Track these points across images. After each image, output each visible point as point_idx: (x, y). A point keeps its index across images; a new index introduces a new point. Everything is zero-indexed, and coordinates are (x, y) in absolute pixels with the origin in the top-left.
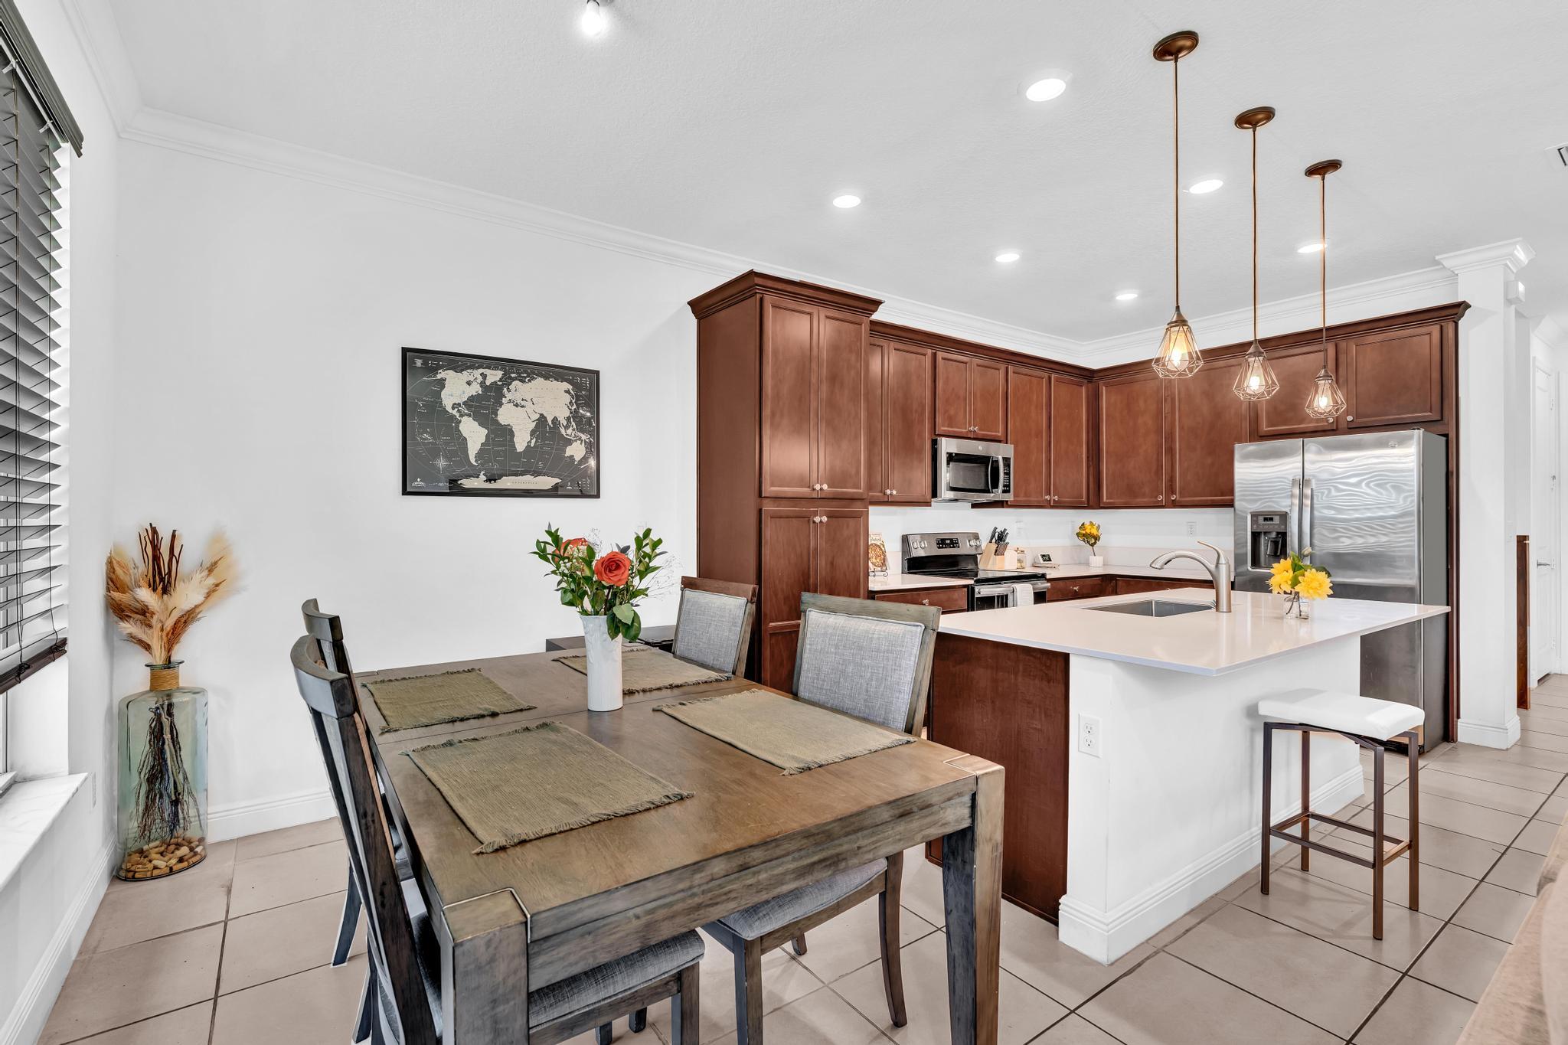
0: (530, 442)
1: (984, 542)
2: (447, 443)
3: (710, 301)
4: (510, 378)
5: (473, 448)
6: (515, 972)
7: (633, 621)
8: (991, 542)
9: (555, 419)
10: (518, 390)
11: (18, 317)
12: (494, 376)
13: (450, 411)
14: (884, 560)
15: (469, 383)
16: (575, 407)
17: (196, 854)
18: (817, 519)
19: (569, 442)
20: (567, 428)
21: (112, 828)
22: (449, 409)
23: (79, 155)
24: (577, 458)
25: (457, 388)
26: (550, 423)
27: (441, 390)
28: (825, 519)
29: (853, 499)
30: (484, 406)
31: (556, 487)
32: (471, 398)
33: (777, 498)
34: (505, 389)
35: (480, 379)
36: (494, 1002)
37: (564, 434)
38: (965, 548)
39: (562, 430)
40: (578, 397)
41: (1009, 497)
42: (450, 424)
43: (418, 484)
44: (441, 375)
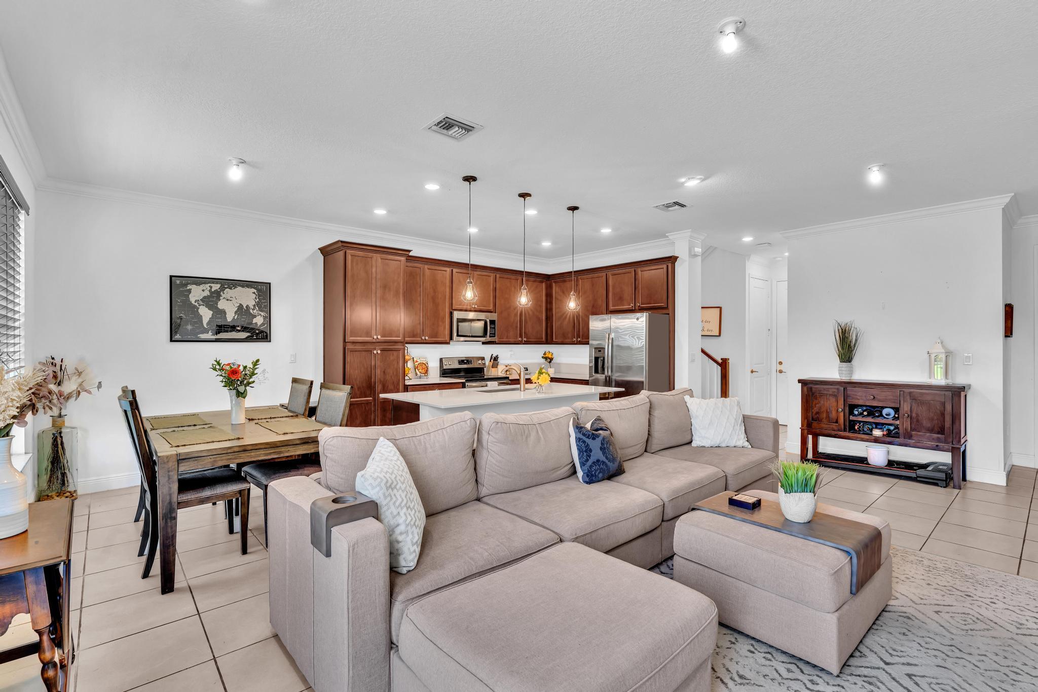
0: (235, 317)
1: (487, 362)
2: (193, 318)
3: (329, 249)
4: (224, 287)
5: (205, 321)
6: (174, 465)
7: (244, 391)
8: (490, 361)
9: (247, 306)
10: (228, 293)
11: (7, 282)
12: (216, 287)
13: (194, 303)
14: (427, 371)
15: (203, 291)
16: (258, 300)
17: (73, 496)
18: (375, 352)
19: (255, 316)
20: (253, 310)
21: (34, 486)
22: (193, 302)
23: (28, 215)
24: (259, 324)
25: (197, 293)
26: (245, 308)
27: (189, 294)
28: (379, 352)
29: (396, 342)
30: (211, 301)
31: (248, 337)
32: (205, 297)
33: (354, 343)
34: (222, 293)
35: (209, 288)
36: (169, 471)
37: (252, 312)
38: (476, 364)
39: (251, 311)
40: (259, 296)
41: (495, 339)
42: (194, 310)
43: (178, 337)
44: (189, 287)
